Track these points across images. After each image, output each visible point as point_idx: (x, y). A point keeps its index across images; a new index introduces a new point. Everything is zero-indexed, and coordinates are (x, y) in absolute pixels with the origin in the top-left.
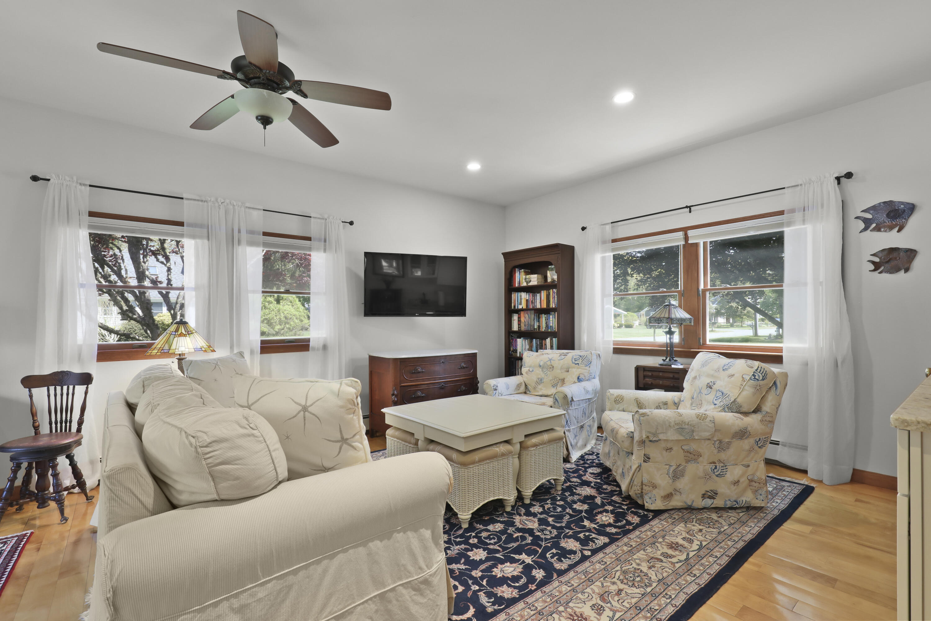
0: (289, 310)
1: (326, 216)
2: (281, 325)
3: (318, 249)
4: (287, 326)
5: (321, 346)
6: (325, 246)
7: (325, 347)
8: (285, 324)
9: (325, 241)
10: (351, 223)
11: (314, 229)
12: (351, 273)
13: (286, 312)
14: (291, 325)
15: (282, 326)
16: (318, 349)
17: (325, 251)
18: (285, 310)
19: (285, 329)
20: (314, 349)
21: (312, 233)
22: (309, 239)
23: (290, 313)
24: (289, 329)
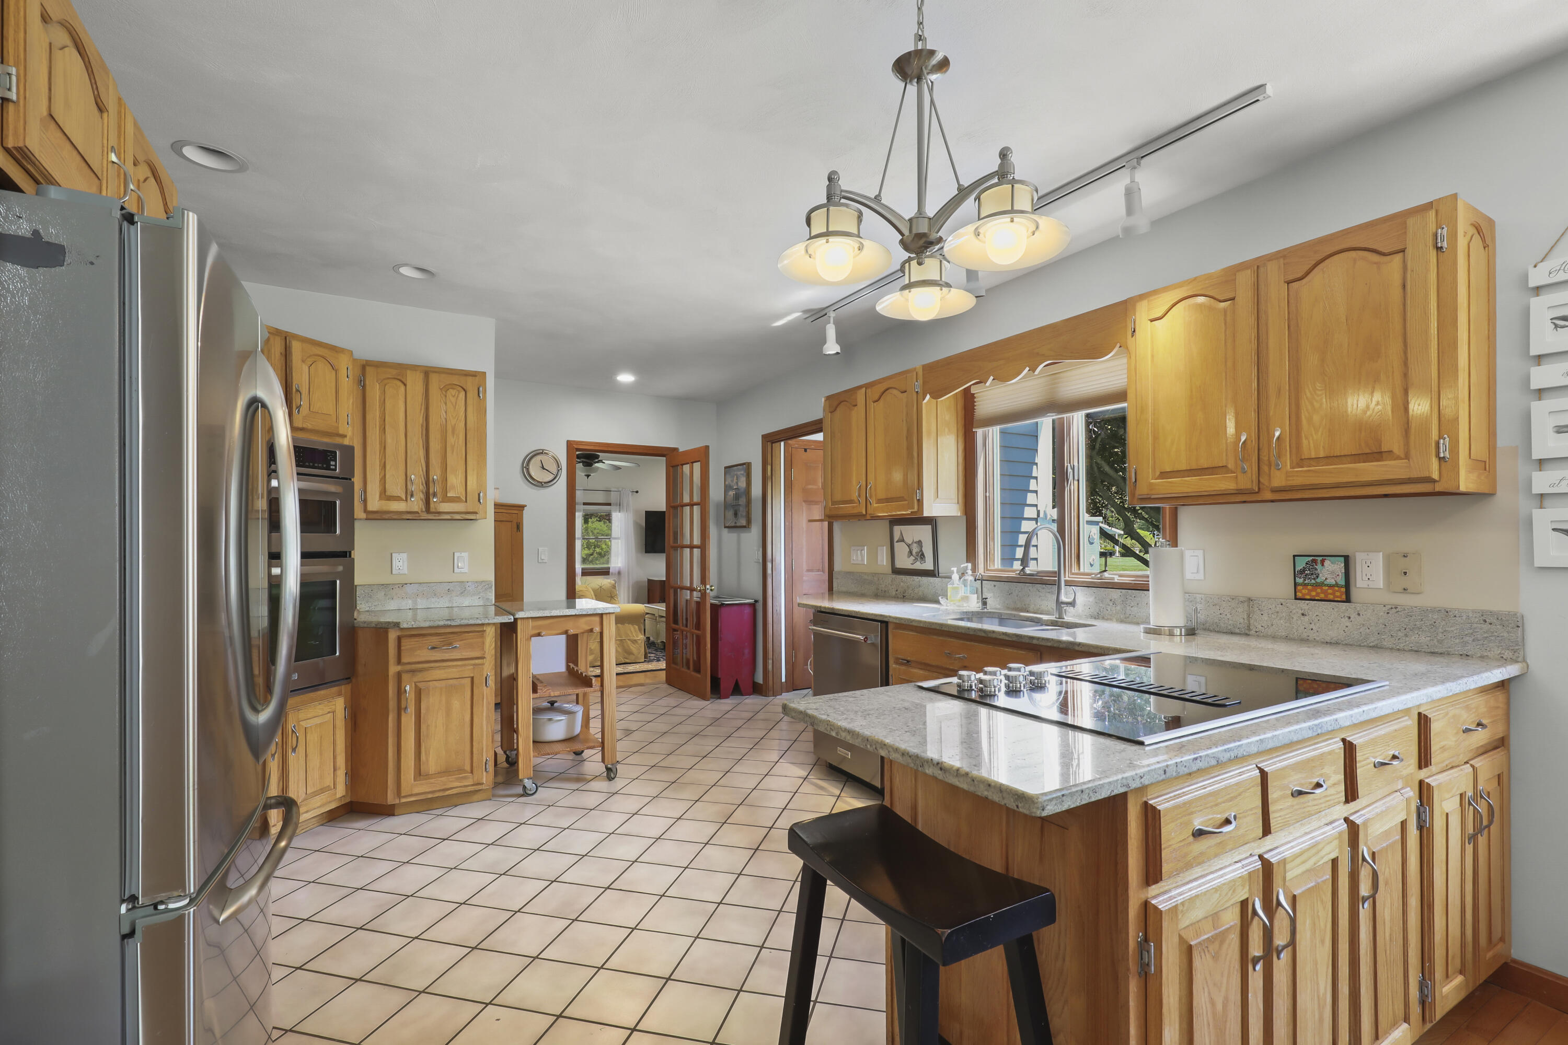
0: (600, 528)
1: (620, 489)
2: (589, 549)
3: (615, 511)
4: (598, 550)
5: (617, 571)
6: (620, 508)
7: (619, 573)
8: (594, 548)
9: (620, 505)
10: (637, 492)
11: (613, 498)
12: (636, 524)
13: (596, 532)
14: (602, 549)
15: (591, 551)
16: (615, 574)
17: (620, 511)
18: (595, 529)
19: (595, 554)
20: (612, 574)
21: (612, 502)
22: (609, 504)
23: (601, 532)
24: (600, 554)
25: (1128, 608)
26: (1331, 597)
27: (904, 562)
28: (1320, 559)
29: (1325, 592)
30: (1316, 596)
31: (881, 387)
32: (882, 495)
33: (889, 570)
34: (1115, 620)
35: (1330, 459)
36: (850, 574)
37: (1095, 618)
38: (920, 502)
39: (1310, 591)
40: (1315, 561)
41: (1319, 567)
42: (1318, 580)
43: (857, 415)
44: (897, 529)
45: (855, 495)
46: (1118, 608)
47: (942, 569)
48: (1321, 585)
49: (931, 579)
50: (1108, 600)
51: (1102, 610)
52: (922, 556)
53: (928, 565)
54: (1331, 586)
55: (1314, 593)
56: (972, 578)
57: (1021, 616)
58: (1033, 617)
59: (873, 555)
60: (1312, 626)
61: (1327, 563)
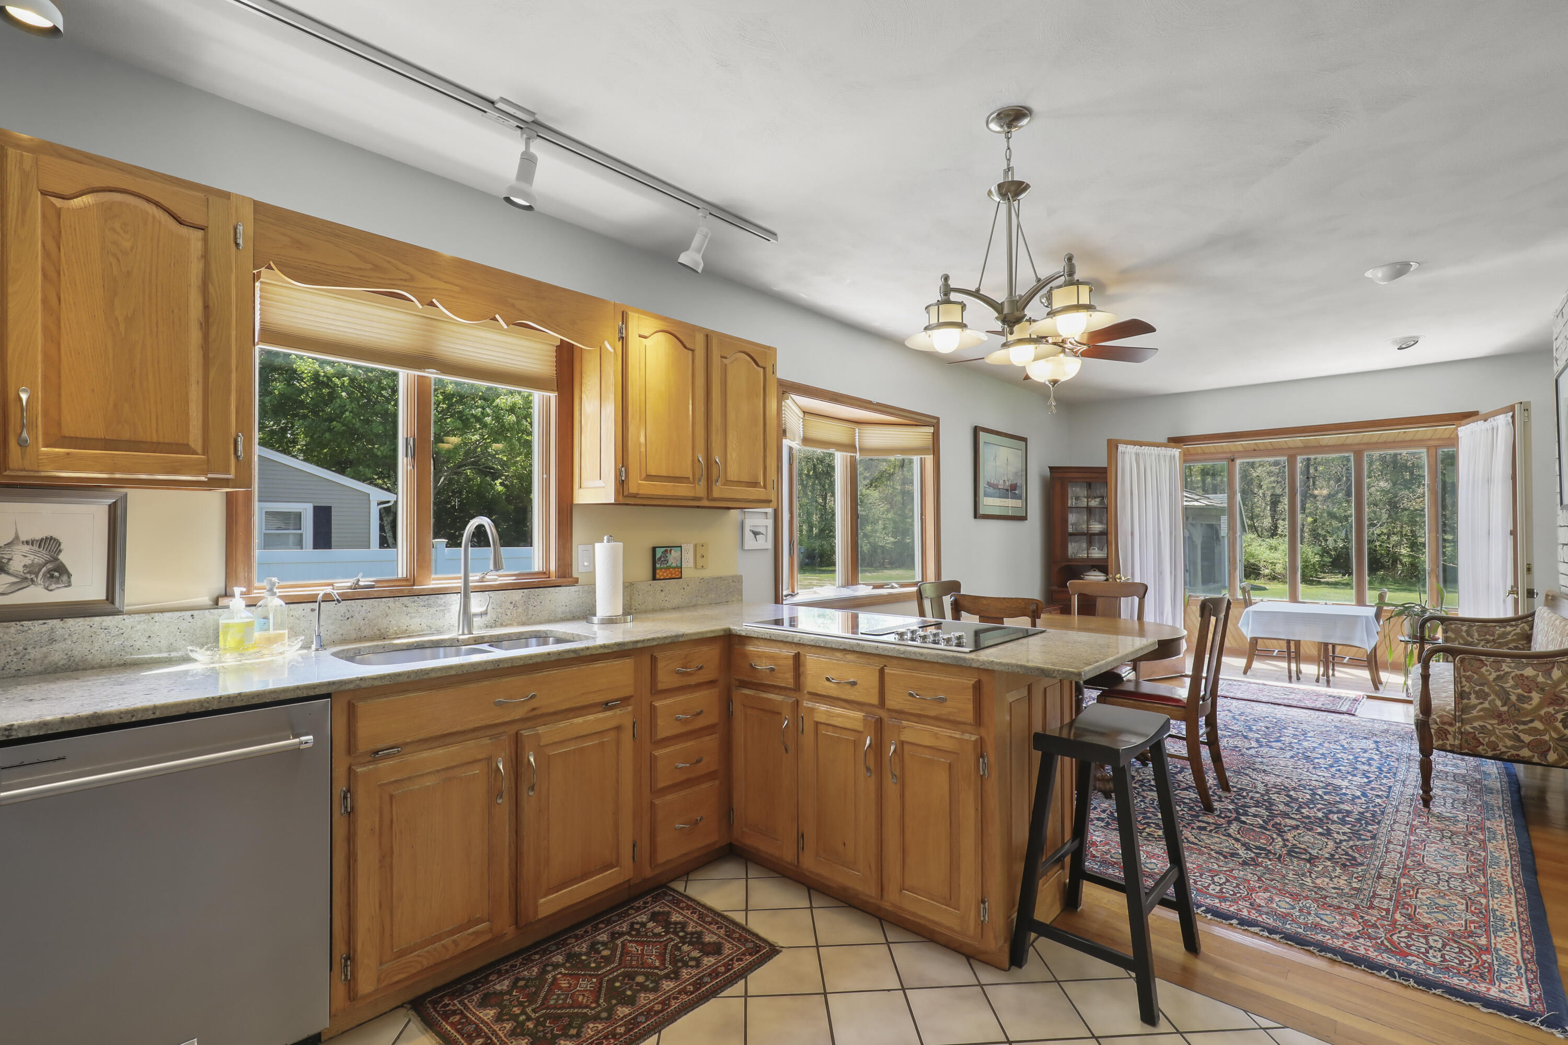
25: (531, 608)
26: (674, 576)
28: (669, 549)
29: (671, 574)
30: (667, 575)
34: (515, 624)
35: (739, 483)
37: (491, 627)
39: (664, 572)
40: (666, 551)
41: (668, 555)
42: (668, 565)
46: (520, 610)
48: (669, 568)
49: (108, 621)
50: (508, 604)
51: (500, 615)
54: (674, 568)
55: (665, 574)
56: (242, 603)
57: (396, 645)
58: (422, 641)
60: (666, 598)
61: (673, 552)
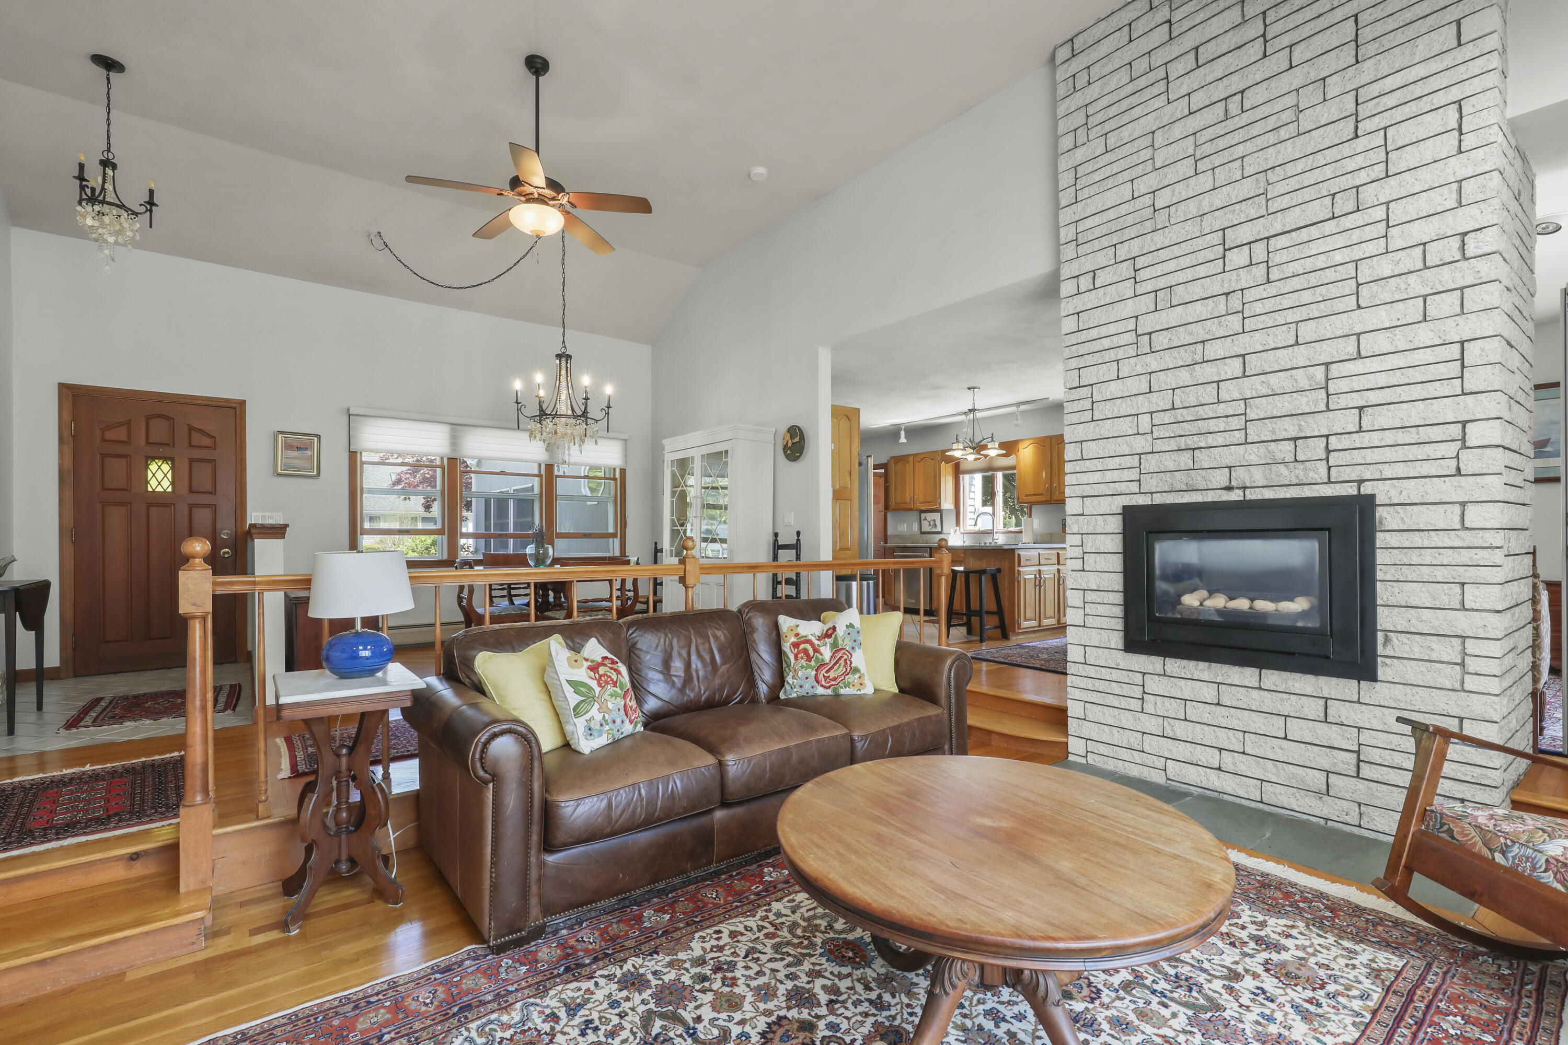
27: (926, 527)
31: (923, 456)
32: (922, 500)
33: (919, 532)
36: (896, 536)
38: (940, 504)
43: (909, 467)
44: (923, 515)
45: (908, 501)
47: (945, 531)
52: (935, 526)
53: (939, 529)
59: (910, 527)
